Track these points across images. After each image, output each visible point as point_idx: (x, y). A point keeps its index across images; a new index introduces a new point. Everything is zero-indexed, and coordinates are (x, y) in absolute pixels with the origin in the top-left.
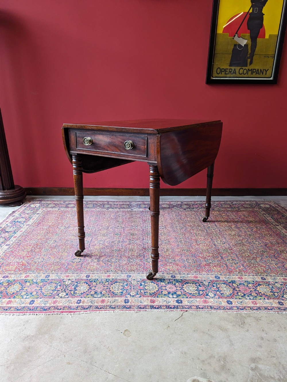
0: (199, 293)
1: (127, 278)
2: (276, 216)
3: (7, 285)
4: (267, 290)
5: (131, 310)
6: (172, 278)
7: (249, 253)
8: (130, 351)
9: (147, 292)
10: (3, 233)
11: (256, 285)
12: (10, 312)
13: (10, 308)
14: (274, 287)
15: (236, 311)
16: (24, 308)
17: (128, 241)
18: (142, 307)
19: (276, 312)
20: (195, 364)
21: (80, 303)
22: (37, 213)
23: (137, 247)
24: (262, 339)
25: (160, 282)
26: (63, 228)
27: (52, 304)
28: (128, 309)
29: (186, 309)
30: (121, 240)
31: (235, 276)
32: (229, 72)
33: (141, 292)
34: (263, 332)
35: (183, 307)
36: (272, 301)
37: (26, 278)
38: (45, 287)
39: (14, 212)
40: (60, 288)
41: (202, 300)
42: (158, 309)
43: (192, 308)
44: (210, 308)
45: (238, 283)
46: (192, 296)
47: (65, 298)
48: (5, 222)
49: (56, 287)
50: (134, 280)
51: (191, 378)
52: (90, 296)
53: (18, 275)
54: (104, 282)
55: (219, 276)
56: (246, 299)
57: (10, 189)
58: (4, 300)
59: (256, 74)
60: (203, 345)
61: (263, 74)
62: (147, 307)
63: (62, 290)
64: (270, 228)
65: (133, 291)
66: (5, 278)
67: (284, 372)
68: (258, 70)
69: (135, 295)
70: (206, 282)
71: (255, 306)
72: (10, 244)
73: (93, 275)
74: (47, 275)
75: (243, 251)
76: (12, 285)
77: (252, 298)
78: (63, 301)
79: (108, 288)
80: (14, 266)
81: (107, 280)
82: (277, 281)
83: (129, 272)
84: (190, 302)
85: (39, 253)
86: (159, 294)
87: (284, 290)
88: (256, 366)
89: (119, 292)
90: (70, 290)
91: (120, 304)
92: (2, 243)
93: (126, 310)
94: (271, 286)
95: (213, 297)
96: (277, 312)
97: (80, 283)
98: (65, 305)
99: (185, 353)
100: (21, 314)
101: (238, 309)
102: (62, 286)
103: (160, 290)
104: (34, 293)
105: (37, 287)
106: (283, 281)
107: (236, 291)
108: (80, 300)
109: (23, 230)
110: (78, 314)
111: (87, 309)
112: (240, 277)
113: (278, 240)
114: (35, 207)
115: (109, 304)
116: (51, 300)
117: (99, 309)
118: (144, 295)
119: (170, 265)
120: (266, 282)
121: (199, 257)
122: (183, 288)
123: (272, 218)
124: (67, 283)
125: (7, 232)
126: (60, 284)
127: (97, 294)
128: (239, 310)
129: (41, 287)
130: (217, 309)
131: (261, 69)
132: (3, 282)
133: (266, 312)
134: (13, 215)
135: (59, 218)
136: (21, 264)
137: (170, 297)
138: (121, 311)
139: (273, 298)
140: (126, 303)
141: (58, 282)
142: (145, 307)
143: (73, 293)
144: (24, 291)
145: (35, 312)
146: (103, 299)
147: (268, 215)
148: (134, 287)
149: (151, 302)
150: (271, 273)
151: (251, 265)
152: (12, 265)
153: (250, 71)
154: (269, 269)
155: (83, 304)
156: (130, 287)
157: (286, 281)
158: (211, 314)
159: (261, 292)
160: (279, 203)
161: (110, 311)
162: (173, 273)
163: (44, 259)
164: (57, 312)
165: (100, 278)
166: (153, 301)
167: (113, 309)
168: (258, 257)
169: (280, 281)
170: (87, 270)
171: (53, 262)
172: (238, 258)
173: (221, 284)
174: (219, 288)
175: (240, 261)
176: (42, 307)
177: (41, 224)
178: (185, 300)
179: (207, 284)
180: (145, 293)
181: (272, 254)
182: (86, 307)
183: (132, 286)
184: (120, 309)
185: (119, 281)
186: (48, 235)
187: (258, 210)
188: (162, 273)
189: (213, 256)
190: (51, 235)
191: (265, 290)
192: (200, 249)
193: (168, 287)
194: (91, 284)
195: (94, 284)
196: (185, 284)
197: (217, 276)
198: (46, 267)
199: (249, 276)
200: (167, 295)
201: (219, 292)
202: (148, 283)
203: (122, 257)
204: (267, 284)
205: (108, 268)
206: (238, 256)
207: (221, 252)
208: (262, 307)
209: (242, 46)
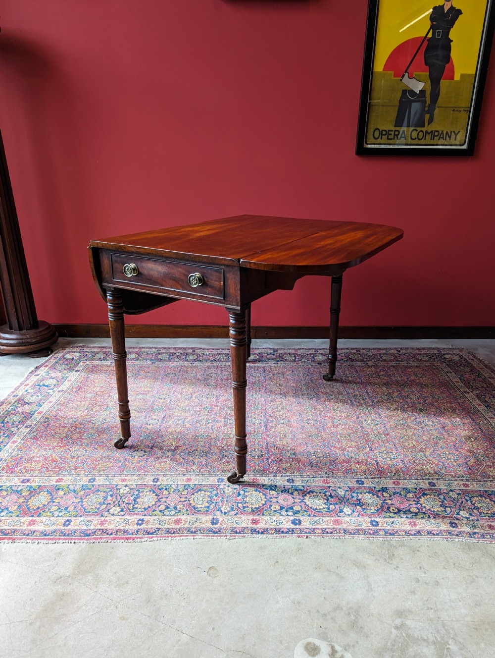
0: (328, 508)
1: (217, 483)
2: (467, 376)
3: (28, 494)
4: (435, 503)
5: (221, 536)
6: (288, 484)
7: (415, 440)
8: (215, 599)
9: (248, 507)
10: (20, 405)
11: (418, 494)
12: (34, 539)
13: (34, 532)
14: (447, 498)
15: (383, 536)
16: (55, 532)
17: (222, 420)
18: (238, 531)
19: (444, 538)
20: (312, 619)
21: (142, 523)
22: (75, 370)
24: (418, 581)
25: (270, 490)
27: (98, 525)
28: (216, 535)
29: (306, 534)
30: (212, 418)
31: (388, 480)
32: (395, 135)
33: (238, 506)
34: (420, 571)
35: (301, 531)
36: (440, 520)
37: (58, 483)
38: (87, 497)
39: (37, 368)
40: (112, 500)
41: (333, 519)
42: (262, 535)
43: (315, 533)
44: (342, 532)
45: (391, 492)
46: (318, 512)
47: (119, 516)
48: (23, 385)
49: (105, 498)
51: (304, 640)
52: (157, 512)
53: (45, 478)
54: (181, 490)
55: (363, 480)
56: (401, 518)
57: (31, 329)
58: (24, 519)
59: (439, 140)
60: (327, 591)
61: (450, 138)
62: (246, 531)
63: (115, 503)
64: (455, 398)
65: (226, 505)
66: (25, 483)
67: (443, 632)
68: (442, 132)
70: (341, 490)
71: (414, 528)
72: (31, 426)
73: (165, 479)
74: (91, 478)
75: (405, 437)
76: (37, 495)
77: (409, 516)
78: (116, 521)
79: (186, 500)
80: (38, 462)
81: (186, 487)
82: (452, 488)
83: (221, 473)
84: (313, 522)
85: (78, 441)
86: (266, 510)
87: (461, 504)
88: (402, 622)
89: (203, 507)
90: (127, 503)
91: (204, 526)
92: (19, 422)
93: (213, 536)
94: (442, 497)
95: (349, 515)
96: (446, 538)
97: (143, 492)
98: (118, 527)
99: (299, 603)
101: (386, 533)
102: (115, 497)
104: (71, 508)
105: (76, 498)
106: (463, 488)
107: (386, 505)
108: (143, 520)
109: (53, 399)
110: (139, 541)
111: (153, 533)
112: (396, 481)
113: (465, 418)
115: (187, 525)
116: (97, 520)
117: (171, 534)
118: (242, 511)
119: (288, 460)
120: (436, 490)
121: (335, 447)
122: (304, 501)
123: (460, 379)
124: (122, 491)
125: (27, 403)
126: (111, 493)
127: (169, 510)
128: (387, 535)
129: (82, 498)
130: (353, 534)
131: (447, 132)
132: (22, 489)
133: (429, 538)
134: (36, 373)
135: (111, 379)
136: (51, 460)
137: (282, 515)
138: (205, 537)
139: (442, 517)
141: (109, 490)
142: (242, 531)
143: (132, 508)
144: (54, 504)
145: (72, 539)
146: (179, 517)
147: (455, 373)
148: (227, 498)
149: (253, 523)
150: (446, 475)
151: (416, 461)
152: (36, 461)
153: (429, 134)
154: (443, 467)
155: (146, 526)
156: (221, 498)
157: (467, 488)
158: (343, 542)
159: (425, 507)
160: (476, 352)
161: (188, 537)
162: (290, 475)
163: (86, 451)
164: (107, 538)
165: (174, 484)
166: (255, 522)
167: (193, 534)
168: (428, 448)
169: (458, 488)
170: (154, 470)
171: (101, 456)
172: (396, 450)
173: (365, 493)
174: (360, 499)
175: (399, 455)
176: (83, 531)
177: (82, 390)
178: (305, 520)
179: (343, 494)
180: (244, 508)
181: (451, 444)
182: (151, 532)
183: (224, 497)
184: (203, 533)
185: (205, 488)
186: (93, 410)
187: (440, 365)
188: (274, 474)
189: (357, 445)
190: (98, 410)
191: (432, 502)
192: (337, 434)
193: (281, 499)
194: (160, 493)
195: (165, 492)
196: (308, 493)
197: (359, 480)
198: (90, 465)
199: (410, 480)
200: (279, 512)
201: (361, 507)
202: (250, 492)
203: (212, 448)
204: (436, 493)
205: (188, 466)
206: (397, 446)
207: (371, 439)
208: (422, 530)
209: (416, 93)
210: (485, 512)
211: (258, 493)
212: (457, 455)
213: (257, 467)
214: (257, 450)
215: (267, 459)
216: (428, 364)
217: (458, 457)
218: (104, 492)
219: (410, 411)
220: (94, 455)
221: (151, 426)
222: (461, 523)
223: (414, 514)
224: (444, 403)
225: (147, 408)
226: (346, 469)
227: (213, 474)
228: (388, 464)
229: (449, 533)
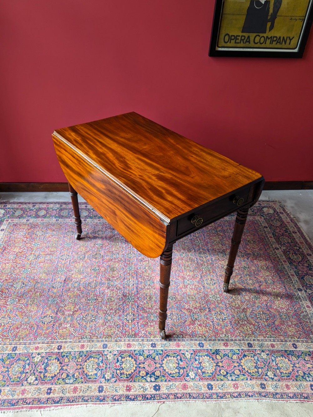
0: (179, 373)
1: (102, 349)
2: (278, 230)
4: (252, 364)
5: (105, 404)
6: (152, 348)
7: (240, 300)
9: (124, 374)
11: (241, 356)
14: (259, 359)
15: (215, 400)
17: (106, 282)
18: (117, 399)
21: (50, 392)
23: (116, 293)
25: (139, 356)
26: (31, 258)
27: (20, 395)
28: (102, 403)
29: (163, 400)
30: (99, 280)
31: (220, 342)
32: (241, 39)
35: (160, 397)
36: (254, 382)
38: (12, 367)
40: (29, 369)
41: (182, 383)
42: (134, 402)
43: (169, 398)
44: (188, 396)
45: (222, 354)
46: (172, 377)
47: (34, 385)
49: (24, 367)
50: (111, 352)
52: (61, 381)
54: (77, 357)
55: (203, 342)
56: (228, 380)
59: (276, 44)
61: (285, 43)
62: (122, 398)
63: (32, 372)
64: (269, 255)
65: (108, 372)
68: (280, 37)
70: (188, 353)
71: (237, 390)
73: (66, 345)
74: (14, 346)
75: (233, 297)
77: (234, 378)
78: (32, 391)
79: (81, 368)
81: (81, 354)
82: (264, 349)
83: (105, 338)
84: (169, 388)
85: (4, 307)
86: (136, 376)
87: (269, 364)
89: (93, 374)
90: (40, 372)
91: (93, 394)
93: (100, 404)
94: (256, 358)
95: (193, 379)
96: (257, 399)
97: (51, 360)
98: (34, 396)
101: (217, 396)
102: (31, 365)
105: (4, 367)
106: (270, 348)
107: (218, 368)
108: (50, 389)
110: (48, 410)
111: (58, 403)
112: (226, 343)
113: (275, 276)
115: (81, 394)
116: (19, 389)
117: (71, 402)
118: (120, 378)
119: (152, 324)
120: (252, 351)
122: (162, 365)
123: (273, 235)
124: (36, 360)
126: (28, 362)
127: (69, 378)
129: (7, 368)
130: (195, 399)
131: (284, 37)
133: (246, 399)
135: (27, 238)
137: (147, 381)
138: (94, 405)
139: (256, 378)
140: (99, 393)
141: (27, 358)
142: (120, 399)
143: (43, 376)
146: (76, 386)
147: (270, 228)
148: (109, 364)
149: (127, 390)
150: (260, 335)
151: (240, 322)
153: (269, 39)
154: (258, 328)
155: (53, 396)
156: (105, 365)
157: (274, 349)
158: (189, 405)
159: (244, 369)
160: (285, 204)
161: (82, 405)
162: (153, 339)
163: (10, 318)
164: (26, 407)
165: (72, 351)
166: (129, 389)
167: (86, 403)
168: (248, 308)
169: (267, 349)
170: (59, 337)
171: (21, 323)
172: (227, 311)
173: (204, 356)
174: (201, 363)
175: (228, 316)
176: (10, 400)
177: (6, 250)
178: (163, 385)
179: (189, 357)
180: (121, 375)
181: (265, 303)
182: (57, 401)
183: (107, 363)
184: (93, 401)
185: (94, 354)
186: (14, 273)
187: (260, 219)
188: (142, 339)
189: (200, 306)
190: (18, 273)
191: (249, 364)
192: (187, 295)
193: (146, 365)
194: (63, 360)
195: (66, 360)
196: (165, 358)
197: (201, 342)
198: (13, 333)
199: (235, 341)
200: (145, 378)
201: (201, 370)
202: (126, 358)
203: (99, 312)
204: (252, 354)
205: (82, 332)
206: (227, 306)
207: (210, 300)
208: (242, 392)
209: (261, 3)
210: (284, 372)
211: (131, 358)
212: (268, 315)
213: (130, 332)
214: (130, 313)
215: (138, 323)
216: (251, 218)
217: (268, 316)
218: (24, 360)
219: (237, 269)
220: (16, 322)
221: (56, 290)
222: (268, 384)
223: (237, 376)
224: (261, 260)
225: (53, 270)
226: (192, 331)
227: (100, 339)
228: (221, 325)
229: (260, 394)
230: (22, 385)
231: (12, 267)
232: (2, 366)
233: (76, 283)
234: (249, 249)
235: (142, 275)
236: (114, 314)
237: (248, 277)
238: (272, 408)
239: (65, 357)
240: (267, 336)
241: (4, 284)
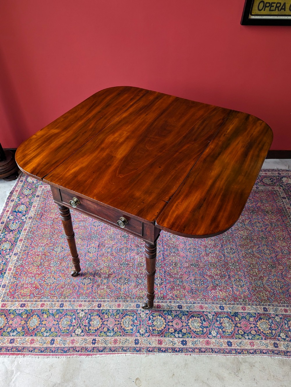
0: (203, 331)
1: (136, 309)
3: (26, 317)
4: (267, 326)
5: (141, 354)
6: (179, 309)
7: (257, 269)
9: (155, 330)
10: (7, 232)
11: (257, 318)
12: (35, 355)
13: (35, 349)
14: (274, 322)
15: (234, 355)
16: (46, 349)
17: (136, 248)
18: (151, 350)
19: (269, 356)
21: (95, 343)
22: (36, 195)
25: (168, 315)
27: (70, 344)
28: (138, 353)
29: (190, 353)
30: (129, 246)
31: (239, 306)
34: (254, 382)
35: (187, 350)
36: (268, 341)
37: (42, 308)
38: (61, 320)
39: (11, 193)
40: (75, 323)
41: (205, 340)
42: (165, 353)
43: (195, 352)
44: (211, 351)
45: (240, 316)
46: (197, 335)
47: (81, 336)
48: (5, 212)
49: (71, 321)
50: (143, 311)
52: (103, 334)
53: (34, 303)
54: (115, 314)
55: (223, 306)
56: (246, 339)
58: (27, 338)
62: (155, 350)
63: (78, 325)
65: (142, 328)
66: (23, 307)
69: (145, 333)
70: (210, 315)
71: (253, 348)
72: (17, 253)
73: (105, 304)
74: (61, 303)
76: (31, 318)
77: (250, 337)
78: (80, 341)
79: (119, 324)
80: (28, 289)
81: (118, 312)
82: (278, 313)
83: (138, 299)
84: (194, 343)
85: (48, 268)
86: (166, 332)
87: (282, 327)
89: (129, 329)
90: (85, 326)
91: (131, 345)
92: (10, 250)
93: (137, 354)
94: (270, 321)
95: (215, 337)
97: (93, 316)
98: (82, 345)
100: (45, 356)
101: (236, 352)
102: (77, 320)
103: (167, 327)
104: (53, 329)
105: (55, 321)
106: (284, 313)
107: (237, 328)
108: (95, 340)
109: (27, 227)
110: (95, 357)
111: (102, 351)
112: (244, 307)
114: (33, 182)
115: (121, 345)
116: (69, 339)
117: (113, 352)
118: (152, 334)
119: (178, 288)
120: (267, 315)
122: (188, 324)
124: (81, 315)
125: (12, 231)
126: (74, 317)
127: (109, 331)
128: (237, 354)
129: (58, 321)
130: (217, 353)
132: (22, 313)
133: (261, 356)
134: (11, 199)
136: (35, 287)
137: (176, 337)
138: (132, 355)
139: (270, 338)
140: (136, 345)
141: (73, 314)
142: (153, 350)
143: (88, 329)
144: (43, 326)
145: (57, 355)
146: (116, 338)
147: (288, 199)
148: (143, 321)
149: (158, 343)
150: (274, 301)
151: (256, 288)
152: (26, 288)
154: (273, 295)
155: (98, 345)
156: (139, 322)
157: (287, 313)
158: (211, 358)
159: (260, 330)
161: (122, 354)
162: (180, 301)
163: (55, 278)
164: (76, 354)
165: (110, 309)
166: (160, 342)
167: (125, 352)
168: (265, 276)
169: (281, 313)
170: (98, 296)
171: (64, 283)
172: (245, 278)
173: (225, 318)
174: (222, 323)
175: (246, 283)
176: (62, 348)
177: (43, 216)
178: (189, 341)
179: (212, 318)
180: (153, 331)
181: (280, 272)
182: (101, 350)
183: (141, 320)
184: (131, 352)
185: (129, 312)
186: (53, 238)
187: (278, 189)
188: (170, 301)
189: (221, 273)
190: (56, 238)
191: (264, 326)
192: (208, 262)
193: (174, 323)
194: (103, 317)
195: (106, 316)
196: (191, 318)
197: (221, 305)
198: (58, 291)
199: (252, 306)
200: (173, 334)
201: (222, 330)
202: (156, 317)
203: (131, 276)
204: (267, 317)
205: (117, 293)
206: (246, 274)
207: (230, 267)
208: (258, 350)
211: (161, 317)
213: (159, 294)
214: (158, 278)
215: (165, 287)
216: (270, 188)
217: (283, 284)
218: (70, 316)
219: (255, 239)
220: (60, 282)
221: (92, 255)
222: (280, 344)
223: (253, 336)
224: (278, 231)
225: (88, 236)
226: (214, 296)
227: (133, 300)
228: (239, 291)
229: (273, 352)
230: (72, 336)
231: (50, 232)
232: (53, 320)
233: (109, 248)
234: (267, 220)
235: (167, 243)
236: (144, 278)
237: (265, 247)
238: (283, 363)
239: (105, 314)
240: (281, 302)
241: (45, 248)
